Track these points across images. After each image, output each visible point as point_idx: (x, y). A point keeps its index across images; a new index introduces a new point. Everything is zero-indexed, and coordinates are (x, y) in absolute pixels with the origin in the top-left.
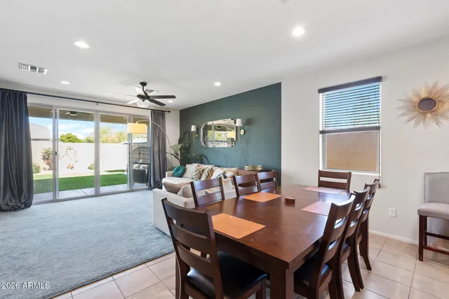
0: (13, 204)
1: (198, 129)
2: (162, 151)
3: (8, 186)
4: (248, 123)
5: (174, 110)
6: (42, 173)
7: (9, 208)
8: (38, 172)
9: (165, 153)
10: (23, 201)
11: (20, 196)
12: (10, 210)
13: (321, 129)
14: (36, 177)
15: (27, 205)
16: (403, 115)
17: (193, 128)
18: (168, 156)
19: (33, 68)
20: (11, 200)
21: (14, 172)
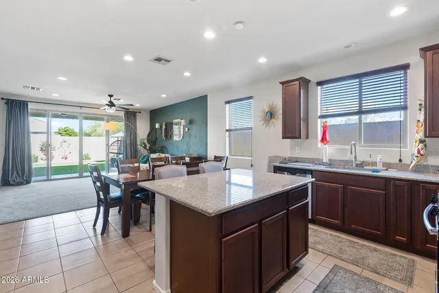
0: (18, 180)
1: (161, 127)
2: (133, 144)
3: (15, 168)
4: (191, 122)
5: (145, 110)
6: (39, 162)
7: (15, 183)
8: (36, 161)
9: (136, 145)
10: (25, 179)
11: (23, 176)
12: (16, 185)
13: (227, 128)
14: (34, 165)
15: (28, 182)
16: (261, 121)
17: (157, 126)
18: (139, 147)
19: (33, 88)
20: (17, 178)
21: (19, 159)
